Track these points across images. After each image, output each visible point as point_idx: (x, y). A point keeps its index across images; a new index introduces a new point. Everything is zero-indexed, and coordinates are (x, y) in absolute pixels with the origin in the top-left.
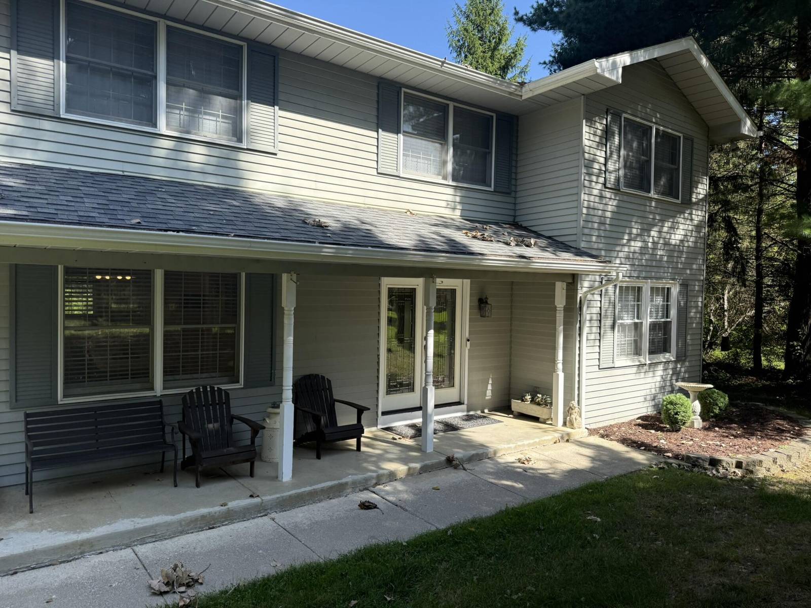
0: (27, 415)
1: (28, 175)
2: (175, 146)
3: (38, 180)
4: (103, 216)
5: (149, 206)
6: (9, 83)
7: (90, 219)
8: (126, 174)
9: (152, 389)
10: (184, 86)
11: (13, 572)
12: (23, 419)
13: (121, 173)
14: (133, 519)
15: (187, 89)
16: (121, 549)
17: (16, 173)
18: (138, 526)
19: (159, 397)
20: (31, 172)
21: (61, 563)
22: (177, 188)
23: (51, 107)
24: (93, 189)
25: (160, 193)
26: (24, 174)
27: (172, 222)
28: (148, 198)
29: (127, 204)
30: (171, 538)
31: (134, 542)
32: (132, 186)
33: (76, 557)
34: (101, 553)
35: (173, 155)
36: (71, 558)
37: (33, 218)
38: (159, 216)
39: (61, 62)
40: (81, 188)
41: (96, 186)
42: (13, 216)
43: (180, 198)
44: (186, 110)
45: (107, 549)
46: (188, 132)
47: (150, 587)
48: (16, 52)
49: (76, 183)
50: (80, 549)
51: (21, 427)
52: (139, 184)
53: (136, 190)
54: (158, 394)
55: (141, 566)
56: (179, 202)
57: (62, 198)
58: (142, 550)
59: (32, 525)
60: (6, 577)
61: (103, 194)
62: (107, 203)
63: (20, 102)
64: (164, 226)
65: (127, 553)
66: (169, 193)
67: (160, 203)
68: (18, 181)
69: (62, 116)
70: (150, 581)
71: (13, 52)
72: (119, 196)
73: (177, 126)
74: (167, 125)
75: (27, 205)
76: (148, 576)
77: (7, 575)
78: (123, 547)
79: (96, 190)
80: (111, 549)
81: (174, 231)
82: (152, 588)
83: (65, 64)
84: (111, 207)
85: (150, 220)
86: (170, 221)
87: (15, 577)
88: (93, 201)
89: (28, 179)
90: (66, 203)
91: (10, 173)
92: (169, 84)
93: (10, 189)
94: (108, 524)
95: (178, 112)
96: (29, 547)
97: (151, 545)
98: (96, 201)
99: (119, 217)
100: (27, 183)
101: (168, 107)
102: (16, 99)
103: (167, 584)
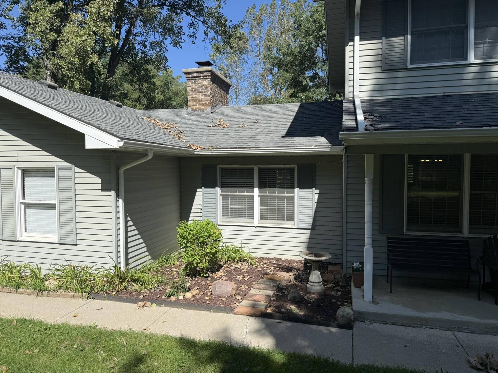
0: (388, 238)
1: (392, 104)
2: (480, 69)
3: (397, 106)
4: (437, 122)
5: (466, 112)
6: (381, 56)
7: (430, 125)
8: (446, 94)
9: (461, 232)
10: (487, 27)
11: (385, 323)
12: (386, 240)
13: (443, 94)
14: (452, 314)
15: (490, 28)
16: (445, 330)
17: (385, 104)
18: (456, 319)
19: (466, 238)
20: (393, 102)
21: (410, 326)
22: (483, 98)
23: (403, 63)
24: (428, 107)
25: (471, 103)
26: (390, 104)
27: (484, 120)
28: (464, 107)
29: (451, 113)
30: (479, 334)
31: (453, 328)
32: (451, 101)
33: (418, 326)
34: (432, 328)
35: (479, 76)
36: (415, 326)
37: (399, 127)
38: (474, 118)
39: (408, 36)
40: (421, 107)
41: (429, 105)
42: (389, 128)
43: (486, 104)
44: (489, 43)
45: (436, 327)
46: (491, 58)
47: (469, 361)
48: (385, 38)
49: (418, 105)
50: (420, 321)
51: (385, 244)
52: (456, 99)
53: (455, 103)
54: (466, 236)
55: (460, 346)
56: (486, 107)
57: (411, 114)
58: (460, 335)
59: (392, 300)
60: (382, 324)
61: (435, 109)
62: (438, 114)
63: (387, 65)
64: (479, 124)
65: (449, 334)
66: (478, 102)
67: (473, 109)
68: (388, 108)
69: (408, 67)
70: (469, 358)
71: (384, 38)
72: (445, 108)
73: (482, 56)
74: (475, 56)
75: (394, 121)
76: (466, 354)
77: (382, 323)
78: (446, 329)
79: (430, 107)
80: (439, 328)
81: (487, 126)
82: (470, 363)
83: (410, 36)
84: (441, 116)
85: (468, 121)
86: (482, 120)
87: (385, 326)
88: (429, 114)
89: (392, 106)
90: (415, 117)
91: (383, 105)
92: (476, 28)
93: (384, 113)
94: (436, 312)
95: (482, 46)
96: (393, 312)
97: (465, 334)
98: (431, 114)
99: (448, 121)
100: (392, 108)
101: (475, 44)
102: (385, 63)
103: (481, 364)
